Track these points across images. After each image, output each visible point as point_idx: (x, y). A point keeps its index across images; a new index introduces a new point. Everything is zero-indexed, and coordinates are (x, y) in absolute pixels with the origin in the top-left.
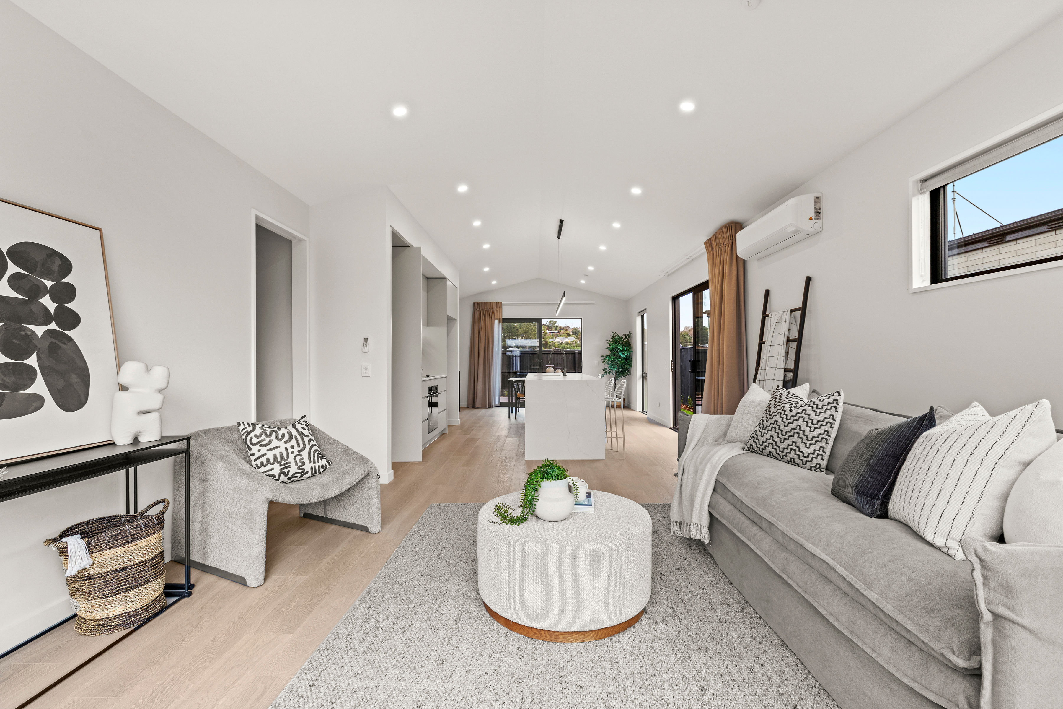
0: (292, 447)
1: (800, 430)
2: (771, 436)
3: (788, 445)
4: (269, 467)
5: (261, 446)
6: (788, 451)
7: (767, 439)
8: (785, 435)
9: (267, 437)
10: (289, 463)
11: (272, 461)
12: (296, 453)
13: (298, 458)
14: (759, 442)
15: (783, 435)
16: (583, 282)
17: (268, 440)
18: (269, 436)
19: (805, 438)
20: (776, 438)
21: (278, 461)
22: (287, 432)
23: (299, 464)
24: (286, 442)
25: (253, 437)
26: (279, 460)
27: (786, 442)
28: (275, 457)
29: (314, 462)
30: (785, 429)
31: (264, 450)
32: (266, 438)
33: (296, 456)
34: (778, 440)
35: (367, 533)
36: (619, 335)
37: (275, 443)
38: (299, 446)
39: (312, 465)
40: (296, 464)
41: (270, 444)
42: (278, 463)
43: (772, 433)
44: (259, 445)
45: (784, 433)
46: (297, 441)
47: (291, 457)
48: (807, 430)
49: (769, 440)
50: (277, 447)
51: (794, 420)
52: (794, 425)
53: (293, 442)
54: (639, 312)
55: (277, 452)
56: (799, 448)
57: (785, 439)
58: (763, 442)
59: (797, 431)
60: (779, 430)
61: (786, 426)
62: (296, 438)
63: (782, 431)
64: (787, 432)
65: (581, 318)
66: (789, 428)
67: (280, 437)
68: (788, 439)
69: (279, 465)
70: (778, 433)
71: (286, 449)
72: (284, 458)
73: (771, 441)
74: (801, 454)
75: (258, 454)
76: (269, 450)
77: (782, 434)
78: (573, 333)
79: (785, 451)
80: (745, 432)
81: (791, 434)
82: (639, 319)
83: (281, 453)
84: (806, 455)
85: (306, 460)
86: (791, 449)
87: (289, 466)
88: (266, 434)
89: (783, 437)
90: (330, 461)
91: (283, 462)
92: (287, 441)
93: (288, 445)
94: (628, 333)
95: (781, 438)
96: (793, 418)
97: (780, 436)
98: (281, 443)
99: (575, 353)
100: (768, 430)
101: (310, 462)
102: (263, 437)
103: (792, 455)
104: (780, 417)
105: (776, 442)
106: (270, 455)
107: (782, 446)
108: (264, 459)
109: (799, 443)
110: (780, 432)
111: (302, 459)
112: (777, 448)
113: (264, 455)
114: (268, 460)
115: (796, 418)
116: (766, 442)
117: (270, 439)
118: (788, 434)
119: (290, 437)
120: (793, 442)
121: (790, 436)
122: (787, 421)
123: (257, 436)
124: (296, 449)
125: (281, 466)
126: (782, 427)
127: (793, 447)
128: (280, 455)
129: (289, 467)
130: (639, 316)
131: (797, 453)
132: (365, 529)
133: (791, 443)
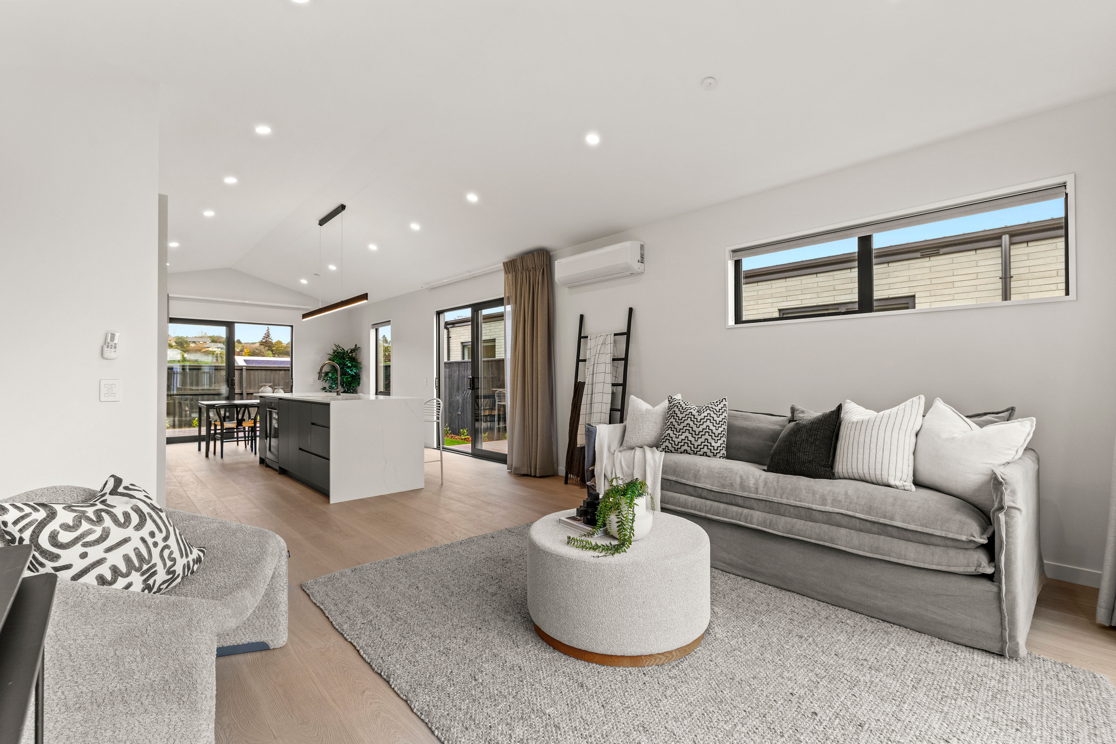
0: (152, 534)
1: (709, 429)
2: (686, 437)
3: (702, 442)
4: (121, 582)
5: (85, 545)
6: (702, 447)
7: (682, 440)
8: (698, 435)
9: (95, 525)
10: (154, 565)
11: (123, 569)
12: (161, 544)
13: (166, 553)
14: (675, 443)
15: (697, 435)
16: (304, 281)
17: (98, 531)
18: (97, 522)
19: (713, 435)
20: (690, 438)
21: (135, 566)
22: (132, 508)
23: (169, 563)
24: (139, 527)
25: (59, 529)
26: (137, 565)
27: (700, 441)
28: (127, 559)
29: (187, 556)
30: (697, 430)
31: (95, 553)
32: (95, 528)
33: (162, 551)
34: (693, 439)
35: (268, 652)
36: (343, 349)
37: (117, 534)
38: (161, 531)
39: (184, 561)
40: (165, 565)
41: (107, 536)
42: (137, 570)
43: (687, 434)
44: (81, 543)
45: (697, 433)
46: (154, 521)
47: (156, 552)
48: (714, 428)
49: (685, 440)
50: (126, 541)
51: (704, 422)
52: (704, 426)
53: (150, 526)
54: (374, 325)
55: (128, 549)
56: (711, 444)
57: (698, 438)
58: (679, 442)
59: (707, 430)
60: (693, 431)
61: (699, 427)
62: (151, 517)
63: (695, 431)
64: (699, 432)
65: (292, 326)
66: (700, 429)
67: (122, 520)
68: (701, 438)
69: (139, 573)
70: (692, 434)
71: (143, 540)
72: (145, 558)
73: (686, 441)
74: (712, 448)
75: (79, 565)
76: (109, 550)
77: (695, 434)
78: (176, 343)
79: (699, 447)
80: (647, 437)
81: (703, 433)
82: (373, 332)
83: (137, 550)
84: (716, 448)
85: (176, 555)
86: (704, 445)
87: (156, 571)
88: (89, 520)
89: (697, 437)
90: (204, 548)
91: (145, 567)
92: (138, 524)
93: (144, 533)
94: (353, 347)
95: (695, 438)
96: (702, 421)
97: (694, 436)
98: (129, 531)
99: (242, 370)
100: (683, 432)
101: (182, 557)
102: (85, 526)
103: (705, 449)
104: (691, 420)
105: (691, 441)
106: (116, 558)
107: (696, 444)
108: (104, 570)
109: (710, 440)
110: (693, 433)
111: (171, 553)
112: (692, 446)
113: (100, 562)
114: (115, 570)
115: (705, 420)
116: (681, 442)
117: (104, 528)
118: (701, 433)
119: (140, 516)
120: (705, 439)
121: (702, 435)
122: (698, 424)
123: (66, 527)
124: (159, 537)
125: (143, 574)
126: (695, 428)
127: (706, 443)
128: (137, 555)
129: (155, 573)
130: (373, 328)
131: (709, 447)
132: (262, 647)
133: (703, 441)
